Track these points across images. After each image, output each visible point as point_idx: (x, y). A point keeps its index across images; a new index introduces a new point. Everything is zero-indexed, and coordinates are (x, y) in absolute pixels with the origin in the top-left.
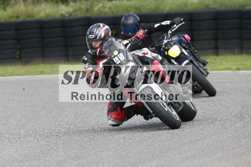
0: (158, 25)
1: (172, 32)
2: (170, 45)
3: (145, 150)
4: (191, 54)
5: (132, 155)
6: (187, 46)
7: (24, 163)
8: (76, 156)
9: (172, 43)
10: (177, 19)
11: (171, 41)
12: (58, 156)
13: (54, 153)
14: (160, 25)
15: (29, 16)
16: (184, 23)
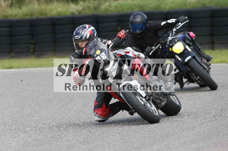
0: (164, 23)
1: (177, 30)
2: (174, 42)
3: (147, 135)
4: (195, 50)
5: (135, 139)
6: (191, 42)
7: (37, 147)
8: (84, 141)
9: (176, 40)
10: (181, 18)
11: (175, 39)
12: (68, 141)
13: (64, 138)
14: (166, 23)
15: (42, 14)
16: (188, 21)
